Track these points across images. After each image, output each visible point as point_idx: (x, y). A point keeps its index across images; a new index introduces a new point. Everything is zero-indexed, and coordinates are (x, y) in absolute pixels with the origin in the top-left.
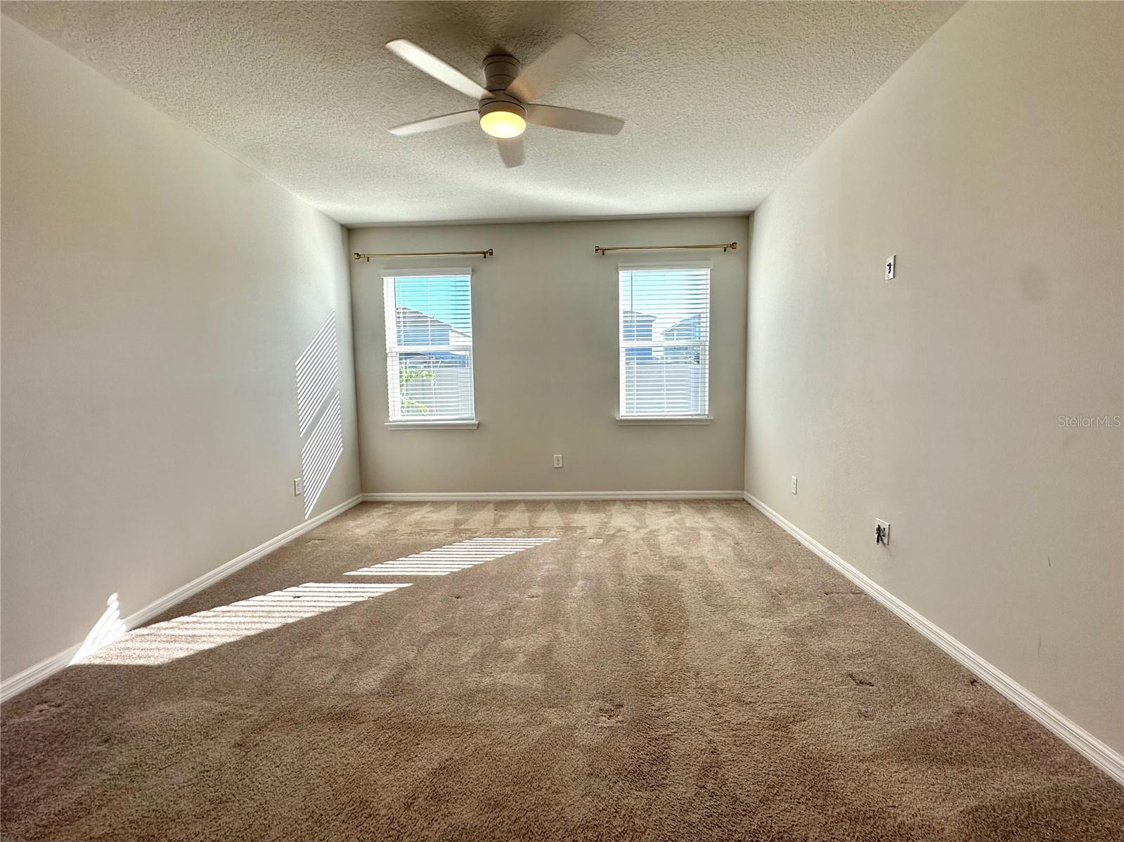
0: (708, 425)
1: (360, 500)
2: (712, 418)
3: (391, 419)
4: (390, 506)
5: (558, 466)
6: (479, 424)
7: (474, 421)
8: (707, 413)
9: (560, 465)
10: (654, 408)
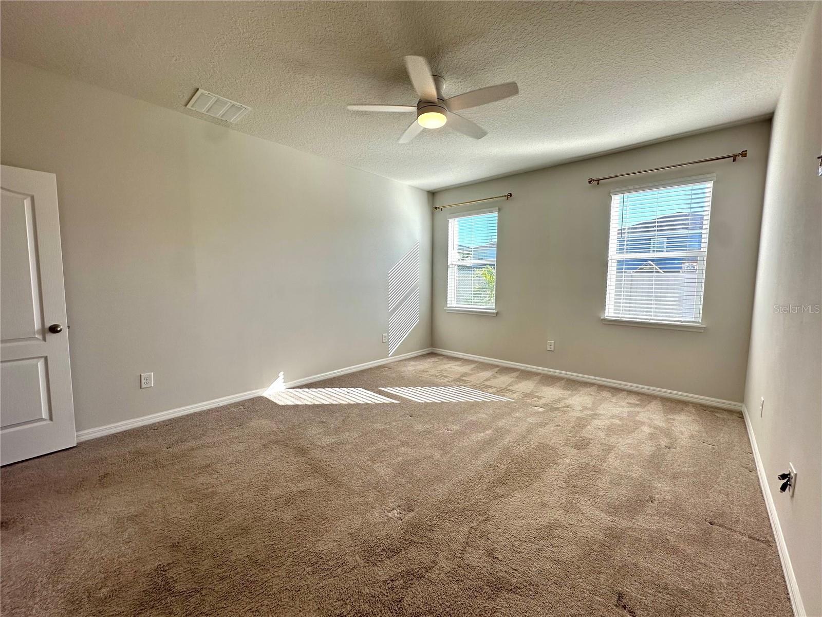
0: (701, 332)
1: (430, 351)
2: (705, 326)
3: (448, 306)
4: (441, 357)
5: (550, 349)
6: (497, 313)
7: (494, 311)
8: (700, 321)
9: (552, 350)
10: (643, 311)
